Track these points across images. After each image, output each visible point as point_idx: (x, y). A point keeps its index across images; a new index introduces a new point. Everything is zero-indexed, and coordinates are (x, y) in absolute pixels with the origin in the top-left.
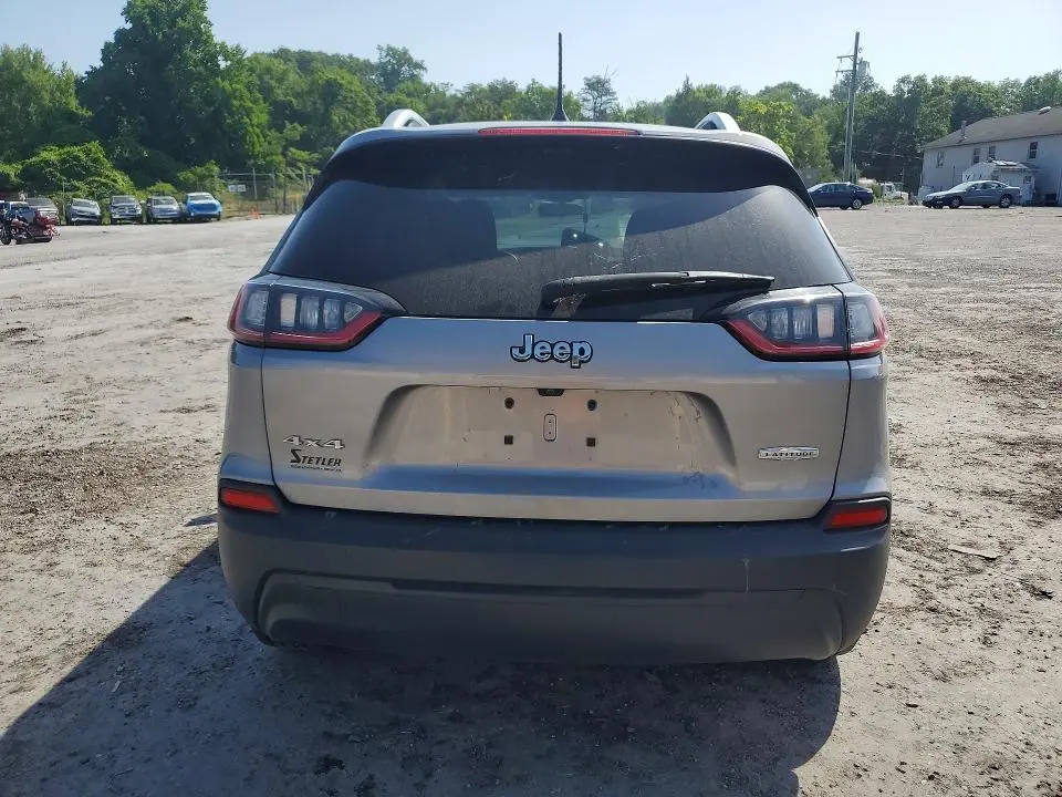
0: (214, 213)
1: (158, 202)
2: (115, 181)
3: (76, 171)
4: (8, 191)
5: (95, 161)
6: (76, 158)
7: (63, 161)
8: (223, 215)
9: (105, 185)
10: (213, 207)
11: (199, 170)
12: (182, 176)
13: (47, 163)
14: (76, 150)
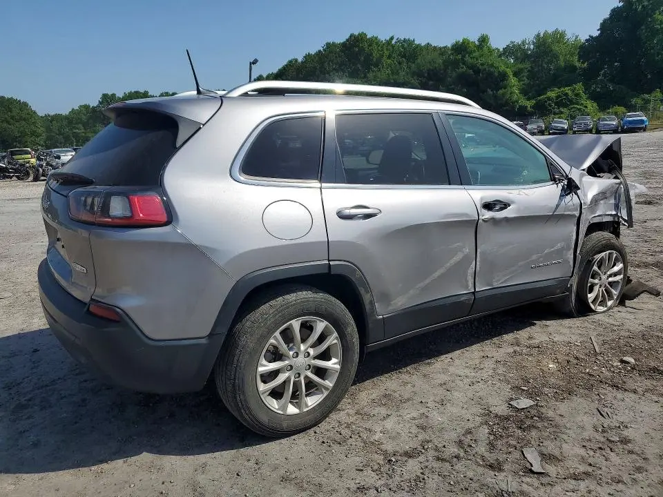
0: (642, 126)
1: (604, 120)
2: (586, 107)
3: (563, 102)
4: (525, 115)
5: (577, 95)
6: (566, 94)
7: (558, 97)
8: (648, 127)
9: (579, 109)
10: (642, 121)
11: (646, 96)
12: (634, 101)
13: (549, 99)
14: (567, 90)
